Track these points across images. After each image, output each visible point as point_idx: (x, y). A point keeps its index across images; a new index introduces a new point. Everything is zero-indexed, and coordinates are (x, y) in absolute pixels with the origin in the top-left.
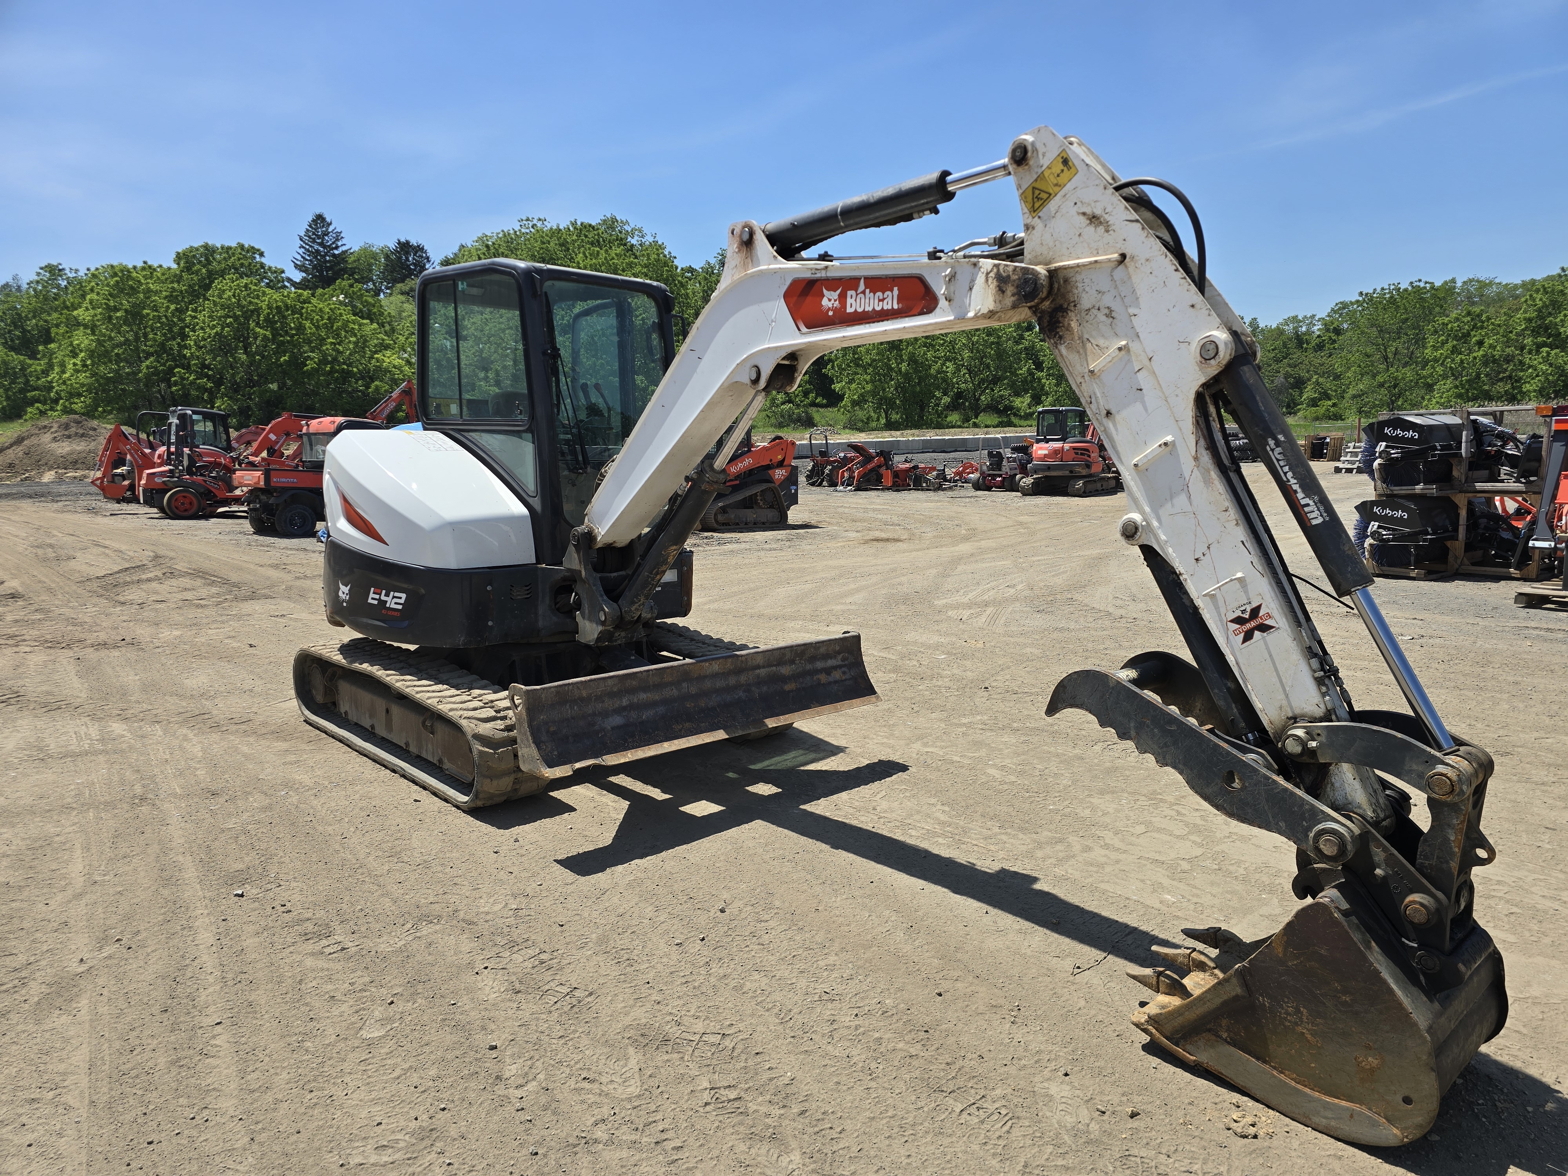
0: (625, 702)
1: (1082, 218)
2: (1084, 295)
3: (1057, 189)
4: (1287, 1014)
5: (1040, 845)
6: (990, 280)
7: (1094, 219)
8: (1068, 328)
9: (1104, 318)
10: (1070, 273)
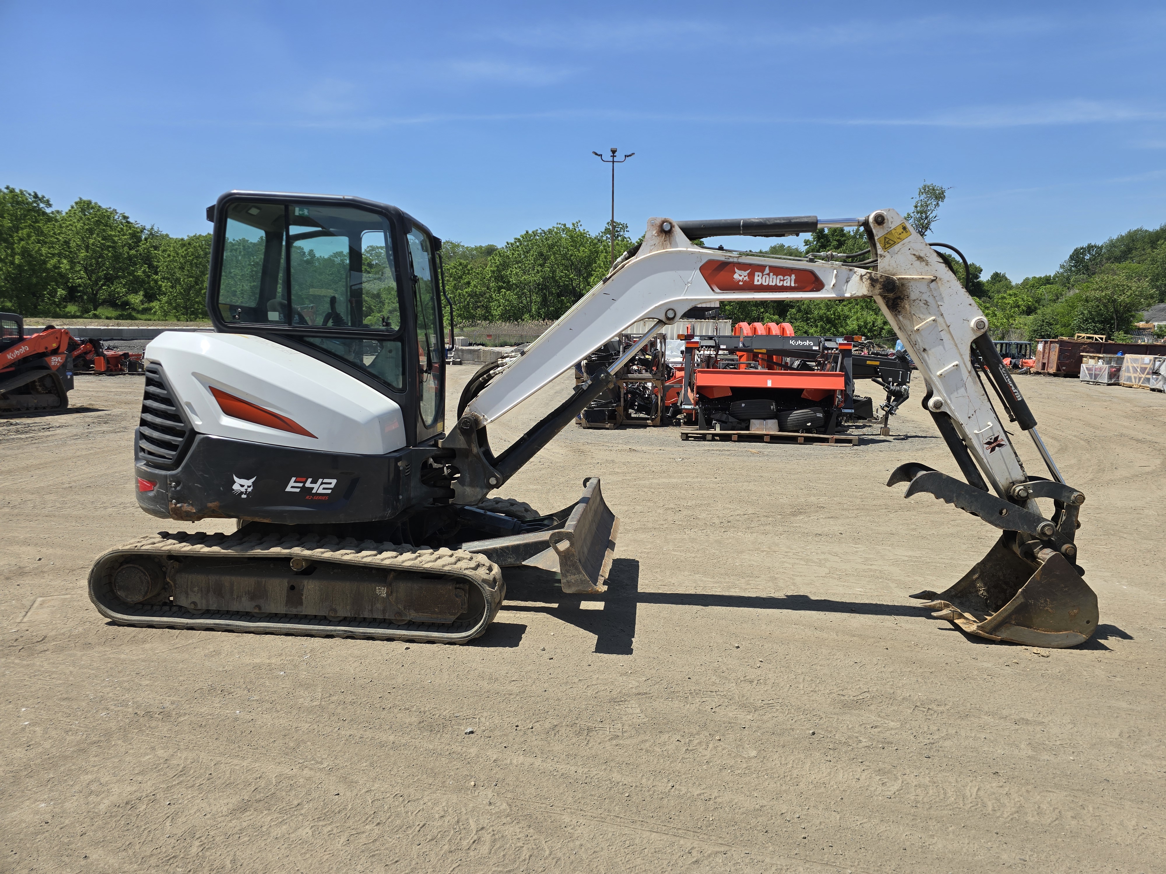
1: (913, 256)
2: (912, 293)
3: (899, 240)
4: (1041, 603)
6: (864, 280)
7: (920, 258)
8: (904, 308)
9: (923, 305)
10: (905, 282)
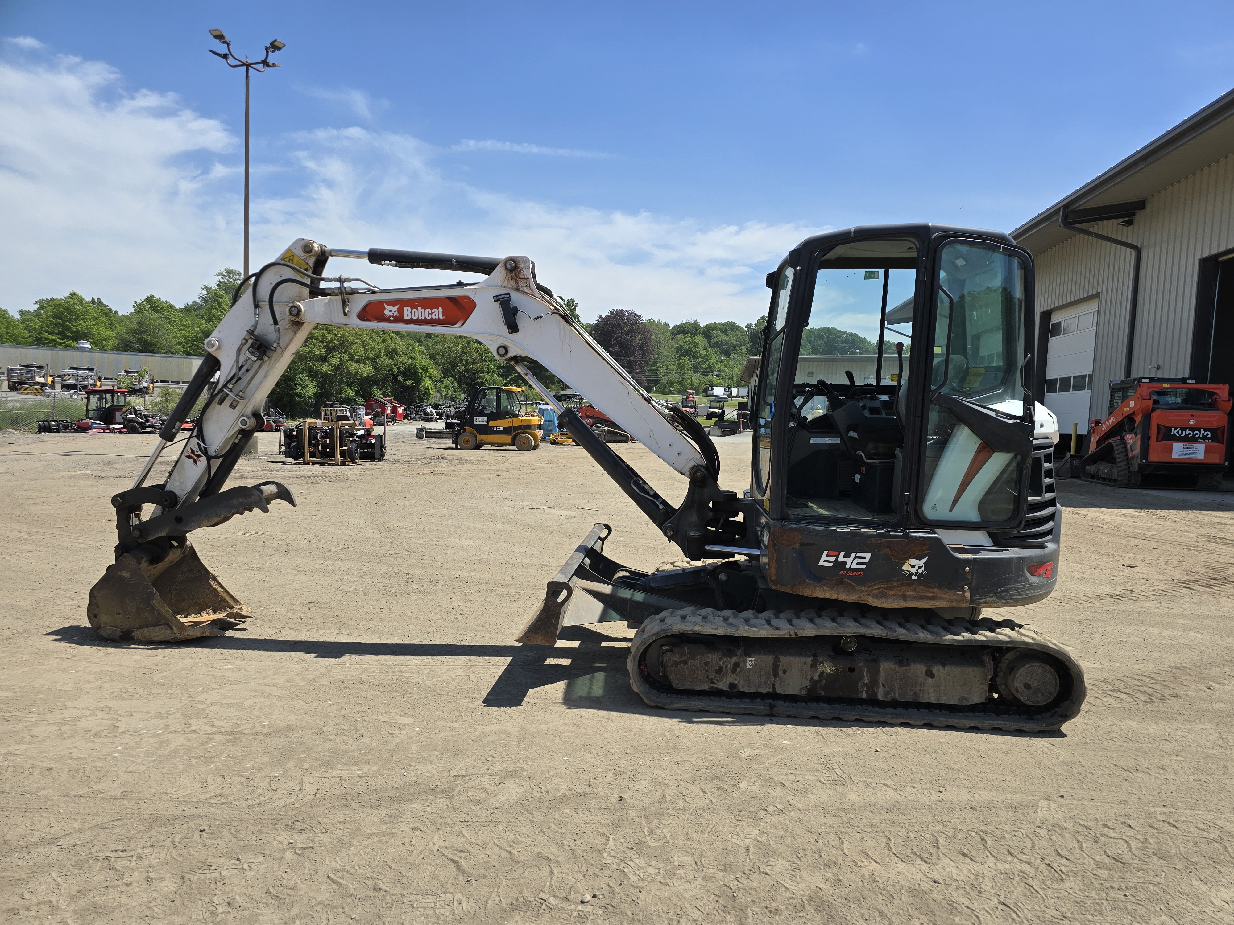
5: (325, 676)
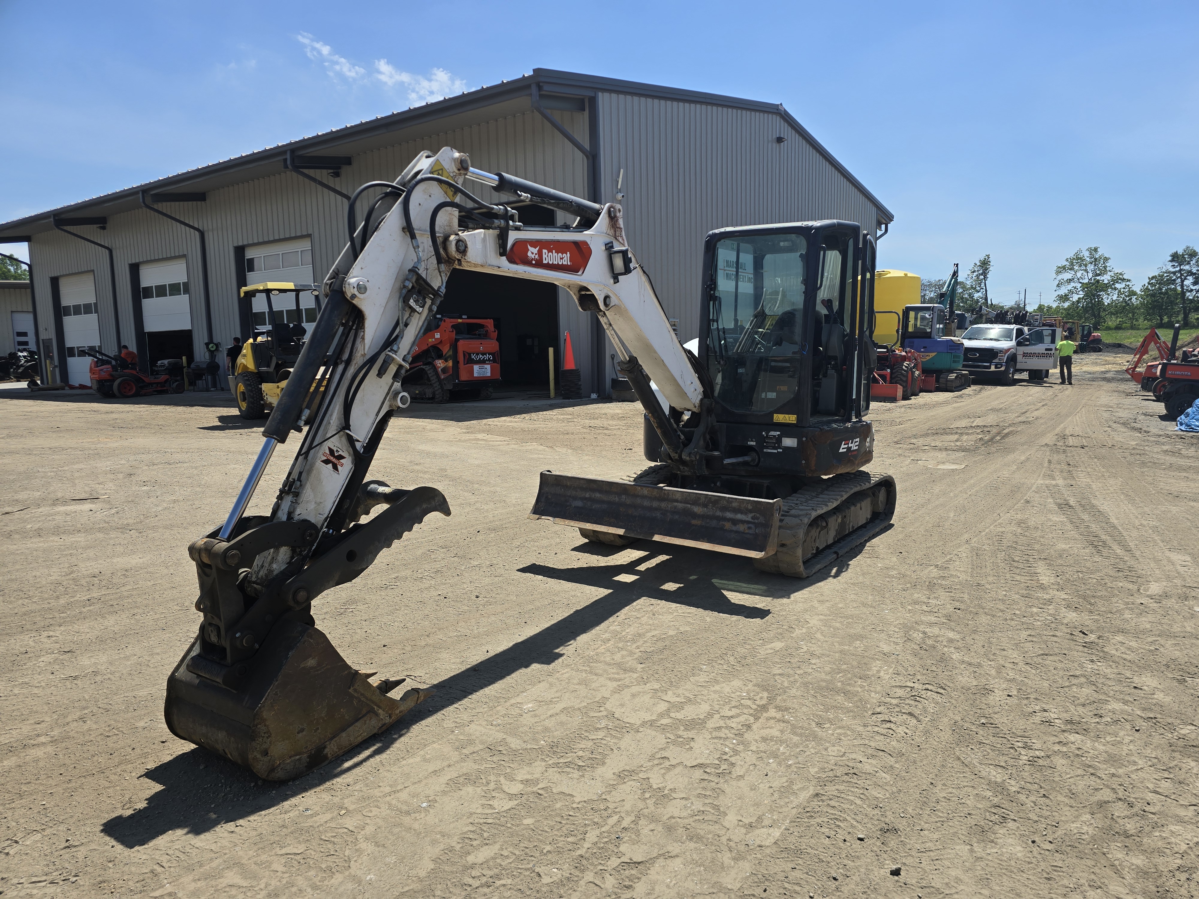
0: (587, 495)
